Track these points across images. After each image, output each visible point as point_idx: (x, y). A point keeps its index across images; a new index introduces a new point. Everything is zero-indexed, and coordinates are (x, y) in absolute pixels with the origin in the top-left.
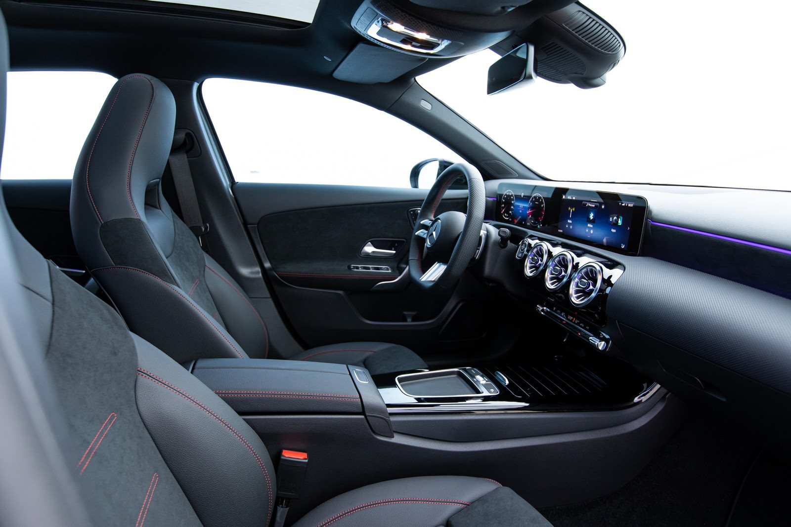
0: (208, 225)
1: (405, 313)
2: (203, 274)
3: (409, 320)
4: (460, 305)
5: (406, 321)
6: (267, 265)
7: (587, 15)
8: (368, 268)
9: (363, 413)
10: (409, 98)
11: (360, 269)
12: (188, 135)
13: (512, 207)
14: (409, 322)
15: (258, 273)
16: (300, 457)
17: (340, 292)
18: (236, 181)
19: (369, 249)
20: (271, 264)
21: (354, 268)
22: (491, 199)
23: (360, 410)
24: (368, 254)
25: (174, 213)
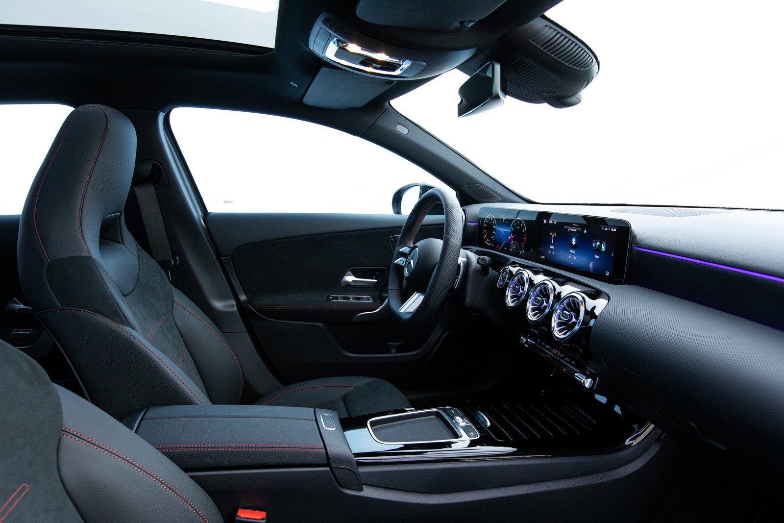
0: (178, 258)
1: (389, 344)
2: (171, 310)
3: (393, 351)
4: (446, 334)
5: (390, 353)
6: (243, 297)
7: (555, 30)
8: (348, 299)
9: (328, 465)
10: (384, 123)
11: (340, 299)
12: (154, 166)
13: (494, 232)
14: (393, 354)
15: (233, 306)
16: (258, 516)
17: (320, 324)
18: (209, 211)
19: (350, 278)
20: (247, 297)
21: (334, 298)
22: (474, 224)
23: (326, 462)
24: (348, 283)
25: (139, 247)
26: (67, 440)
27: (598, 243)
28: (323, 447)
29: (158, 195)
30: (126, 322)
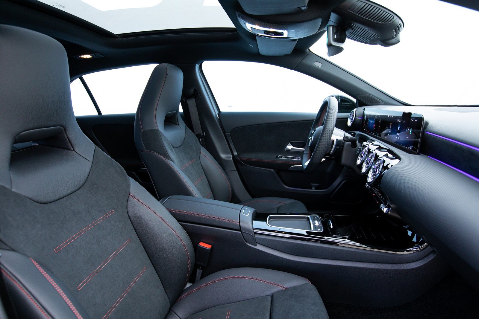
0: (204, 133)
1: (312, 184)
2: (199, 156)
3: (313, 188)
4: (344, 182)
5: (311, 188)
6: (235, 153)
7: (364, 2)
8: (288, 158)
9: (240, 230)
10: (307, 61)
11: (283, 158)
12: (195, 90)
13: (368, 123)
14: (313, 190)
15: (230, 157)
16: (208, 247)
17: (272, 170)
18: (221, 111)
19: (290, 147)
20: (237, 153)
21: (280, 157)
22: (360, 118)
24: (289, 150)
25: (187, 127)
26: (131, 198)
27: (409, 129)
28: (239, 222)
29: (196, 102)
30: (169, 158)
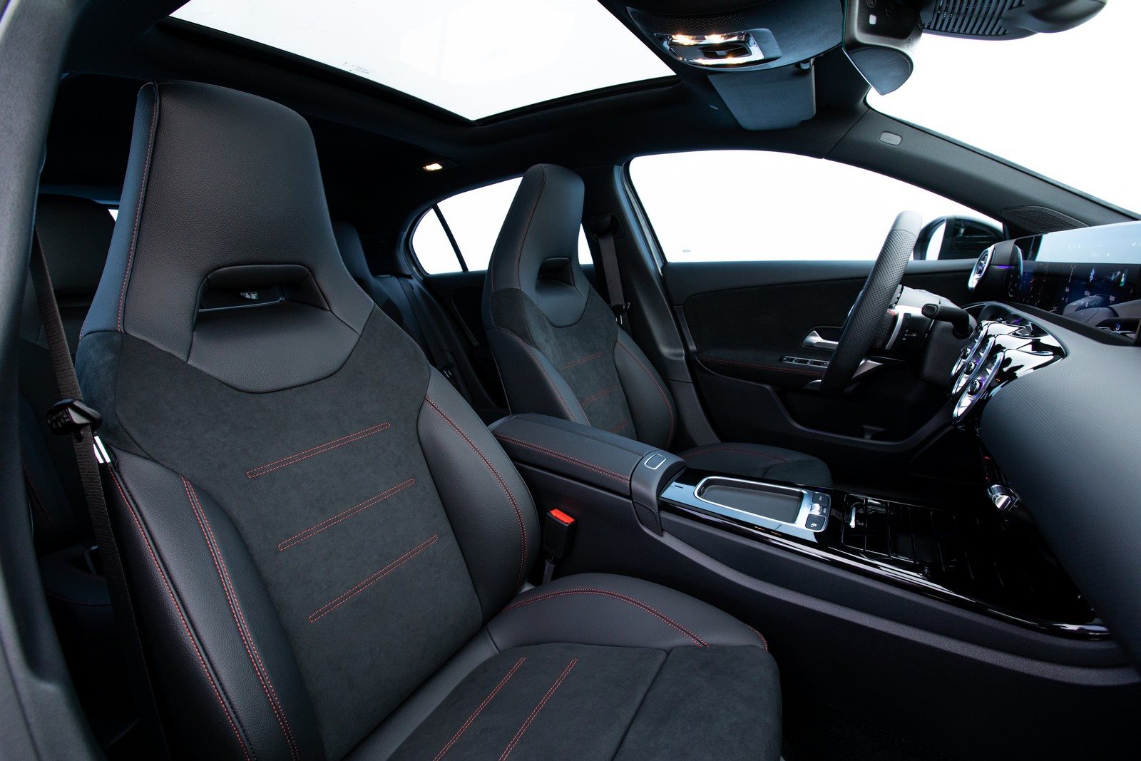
0: (629, 303)
1: (866, 427)
2: (612, 349)
3: (868, 437)
5: (862, 437)
9: (630, 497)
10: (861, 134)
11: (794, 361)
12: (613, 217)
14: (867, 439)
15: (680, 355)
16: (566, 520)
17: (768, 387)
18: (668, 261)
19: (816, 339)
20: (697, 347)
21: (787, 359)
22: (1003, 268)
23: (628, 494)
24: (811, 345)
25: (593, 289)
26: (426, 405)
28: (629, 478)
29: (615, 243)
30: (532, 343)
